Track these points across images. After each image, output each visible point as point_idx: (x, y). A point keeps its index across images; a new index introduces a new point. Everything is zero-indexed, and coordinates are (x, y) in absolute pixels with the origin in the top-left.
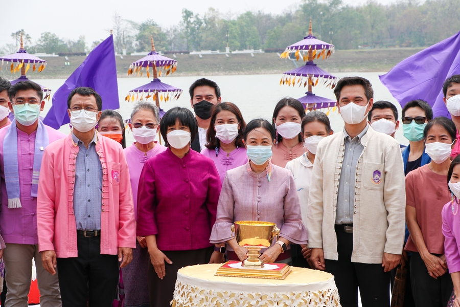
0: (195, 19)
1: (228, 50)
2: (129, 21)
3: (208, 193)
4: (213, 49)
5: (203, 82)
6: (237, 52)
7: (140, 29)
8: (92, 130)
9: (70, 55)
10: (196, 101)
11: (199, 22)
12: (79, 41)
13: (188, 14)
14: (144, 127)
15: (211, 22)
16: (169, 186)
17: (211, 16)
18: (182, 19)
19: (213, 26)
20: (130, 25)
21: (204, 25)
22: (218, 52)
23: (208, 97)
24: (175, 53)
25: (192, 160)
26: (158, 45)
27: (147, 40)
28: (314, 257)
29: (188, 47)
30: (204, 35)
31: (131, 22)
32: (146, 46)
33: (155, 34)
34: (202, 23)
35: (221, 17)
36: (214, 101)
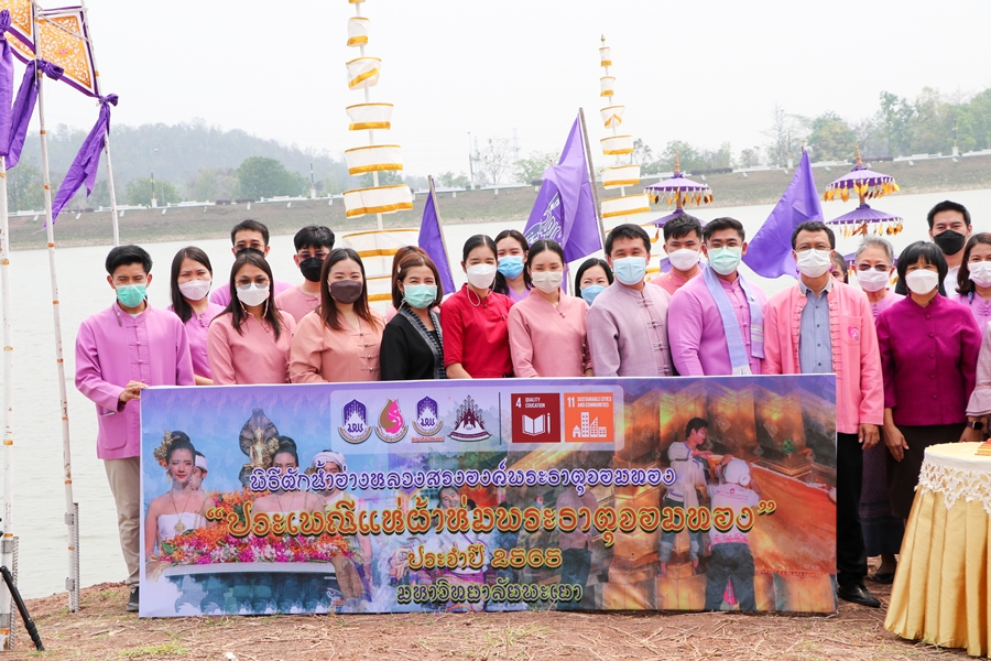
0: (901, 107)
1: (955, 151)
2: (796, 116)
3: (962, 351)
4: (932, 152)
5: (947, 206)
6: (971, 153)
7: (815, 128)
8: (825, 274)
9: (708, 172)
11: (907, 111)
12: (721, 151)
13: (890, 99)
14: (873, 270)
15: (927, 109)
16: (909, 344)
17: (926, 99)
18: (880, 108)
19: (931, 115)
20: (798, 123)
21: (916, 114)
22: (940, 155)
23: (954, 225)
24: (871, 160)
25: (940, 308)
26: (842, 150)
27: (824, 143)
29: (891, 151)
30: (916, 131)
31: (800, 117)
32: (824, 152)
33: (837, 133)
34: (912, 112)
35: (944, 100)
36: (962, 230)
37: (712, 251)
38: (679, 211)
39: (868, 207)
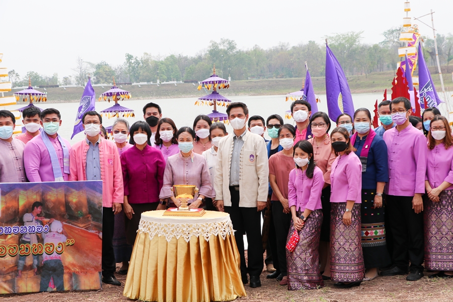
0: (135, 61)
1: (158, 81)
2: (88, 63)
3: (157, 170)
4: (148, 81)
5: (151, 105)
6: (165, 83)
7: (97, 68)
8: (98, 135)
9: (47, 87)
10: (147, 116)
11: (137, 62)
12: (53, 77)
13: (130, 57)
14: (120, 133)
15: (146, 62)
16: (134, 167)
17: (146, 58)
18: (126, 61)
19: (148, 65)
20: (89, 66)
21: (141, 64)
22: (152, 83)
23: (154, 114)
24: (122, 84)
25: (148, 151)
26: (109, 79)
27: (101, 75)
28: (218, 205)
29: (131, 80)
30: (141, 72)
31: (90, 63)
32: (101, 79)
33: (107, 71)
34: (140, 63)
35: (153, 59)
36: (158, 116)
37: (45, 124)
38: (31, 105)
39: (119, 105)
